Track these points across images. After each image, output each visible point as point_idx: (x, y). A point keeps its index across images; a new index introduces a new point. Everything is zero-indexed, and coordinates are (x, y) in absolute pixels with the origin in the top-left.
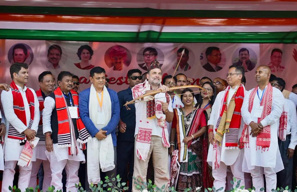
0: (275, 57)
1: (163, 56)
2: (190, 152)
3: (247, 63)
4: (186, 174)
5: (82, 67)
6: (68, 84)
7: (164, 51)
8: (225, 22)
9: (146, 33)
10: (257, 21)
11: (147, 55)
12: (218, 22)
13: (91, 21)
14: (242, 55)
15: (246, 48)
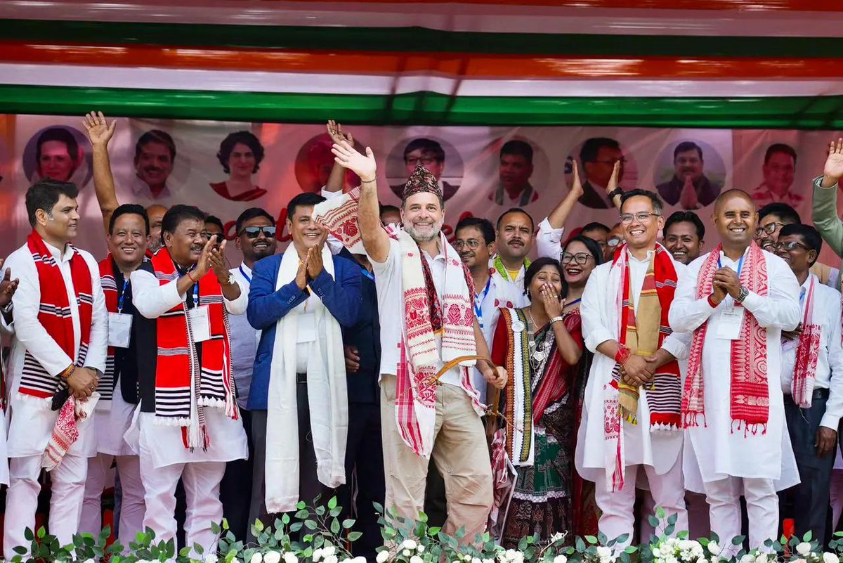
0: (776, 166)
1: (459, 164)
2: (542, 436)
3: (695, 184)
4: (530, 497)
5: (232, 193)
6: (193, 242)
7: (461, 149)
8: (635, 69)
9: (413, 100)
10: (727, 65)
11: (415, 160)
12: (616, 69)
13: (256, 64)
14: (684, 160)
15: (695, 142)
